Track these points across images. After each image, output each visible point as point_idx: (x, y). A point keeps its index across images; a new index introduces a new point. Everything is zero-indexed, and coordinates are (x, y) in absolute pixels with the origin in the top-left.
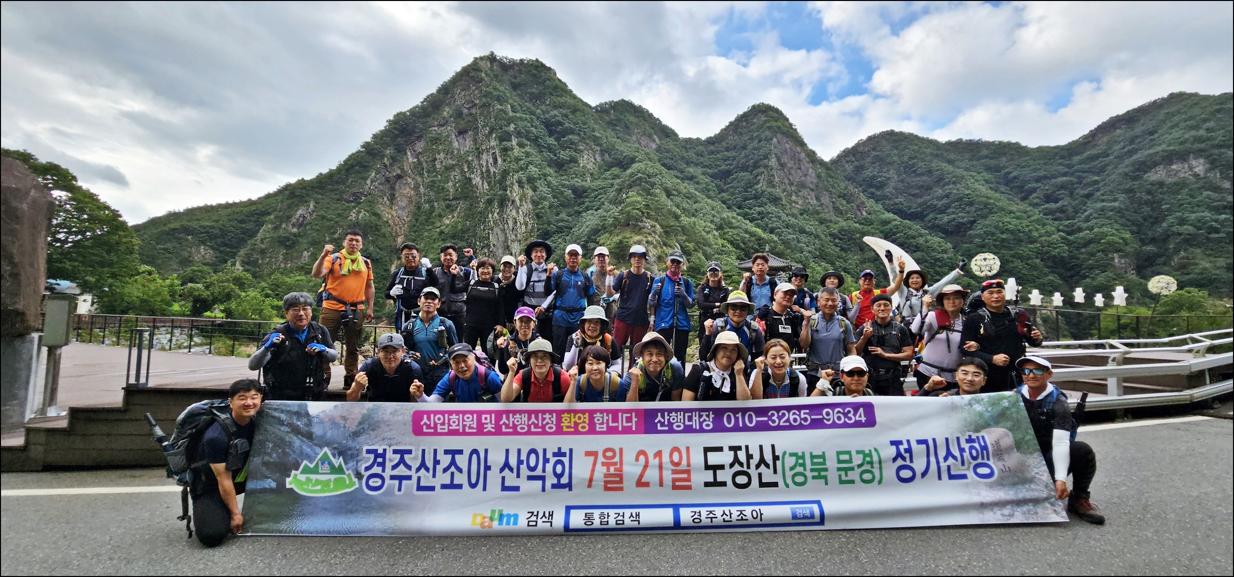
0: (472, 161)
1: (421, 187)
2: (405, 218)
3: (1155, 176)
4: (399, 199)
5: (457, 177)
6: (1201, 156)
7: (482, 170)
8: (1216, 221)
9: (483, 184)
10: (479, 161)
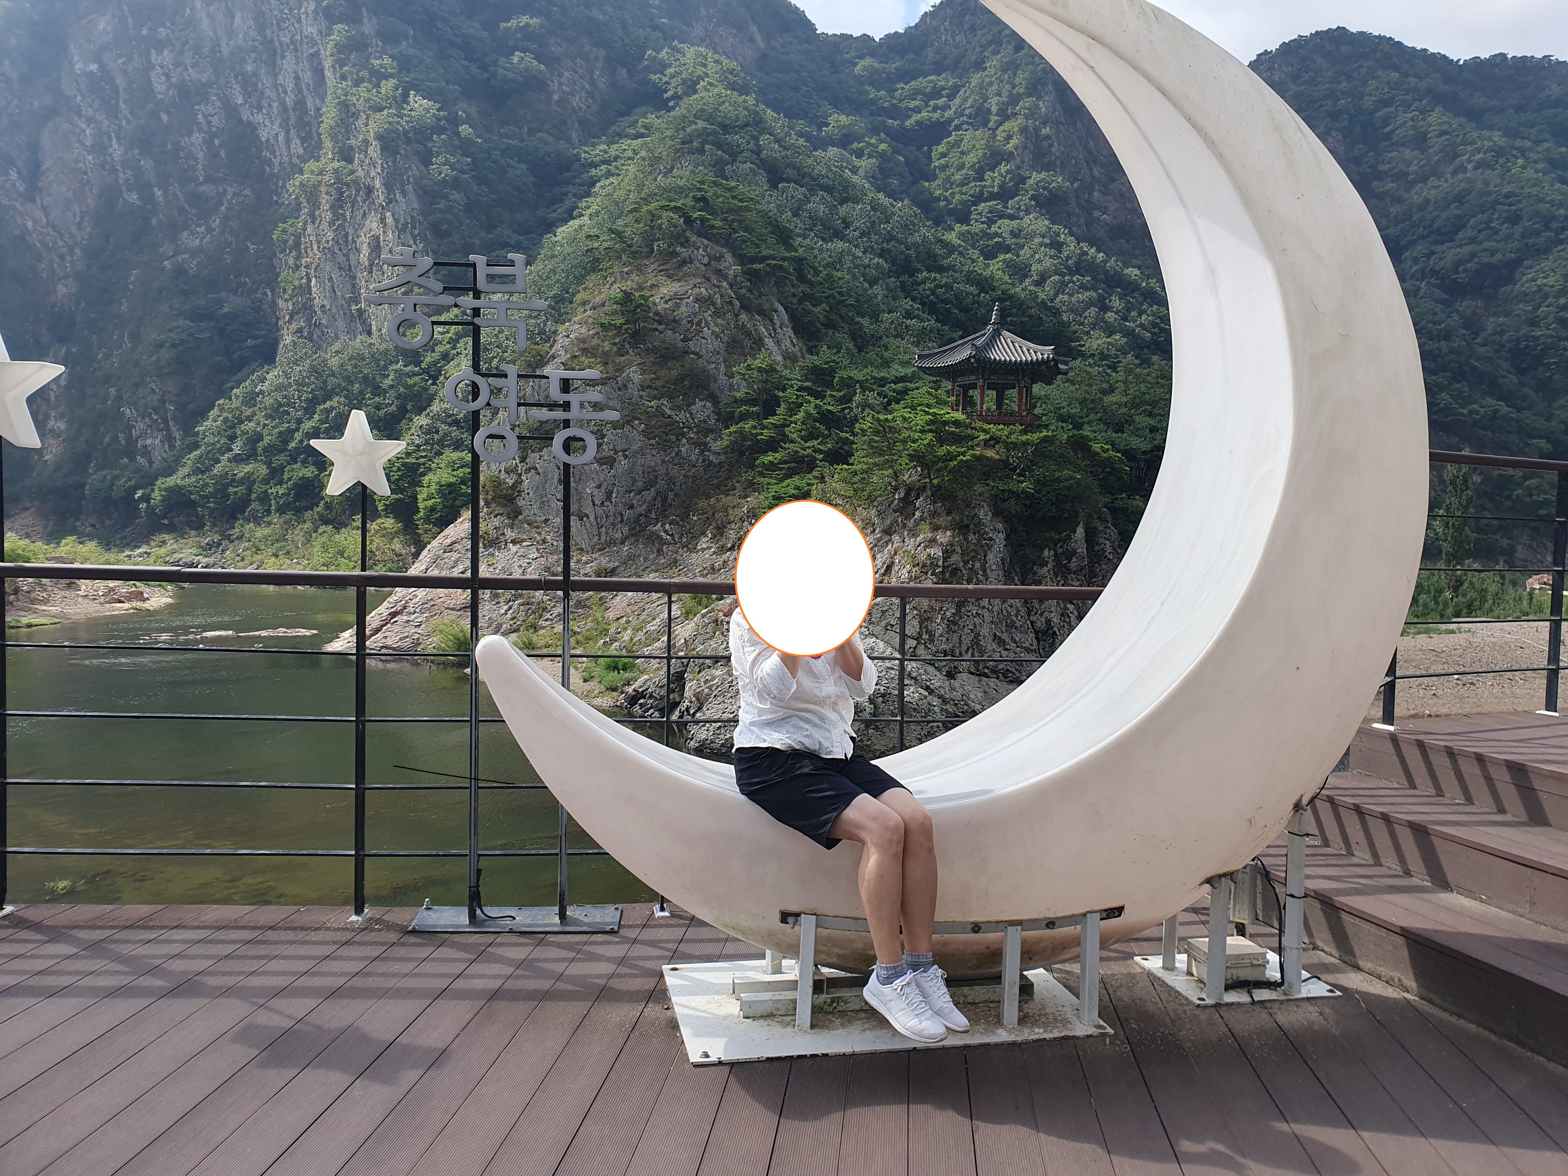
0: (255, 74)
1: (115, 145)
2: (74, 229)
4: (52, 177)
5: (215, 120)
7: (283, 104)
9: (288, 141)
10: (275, 76)
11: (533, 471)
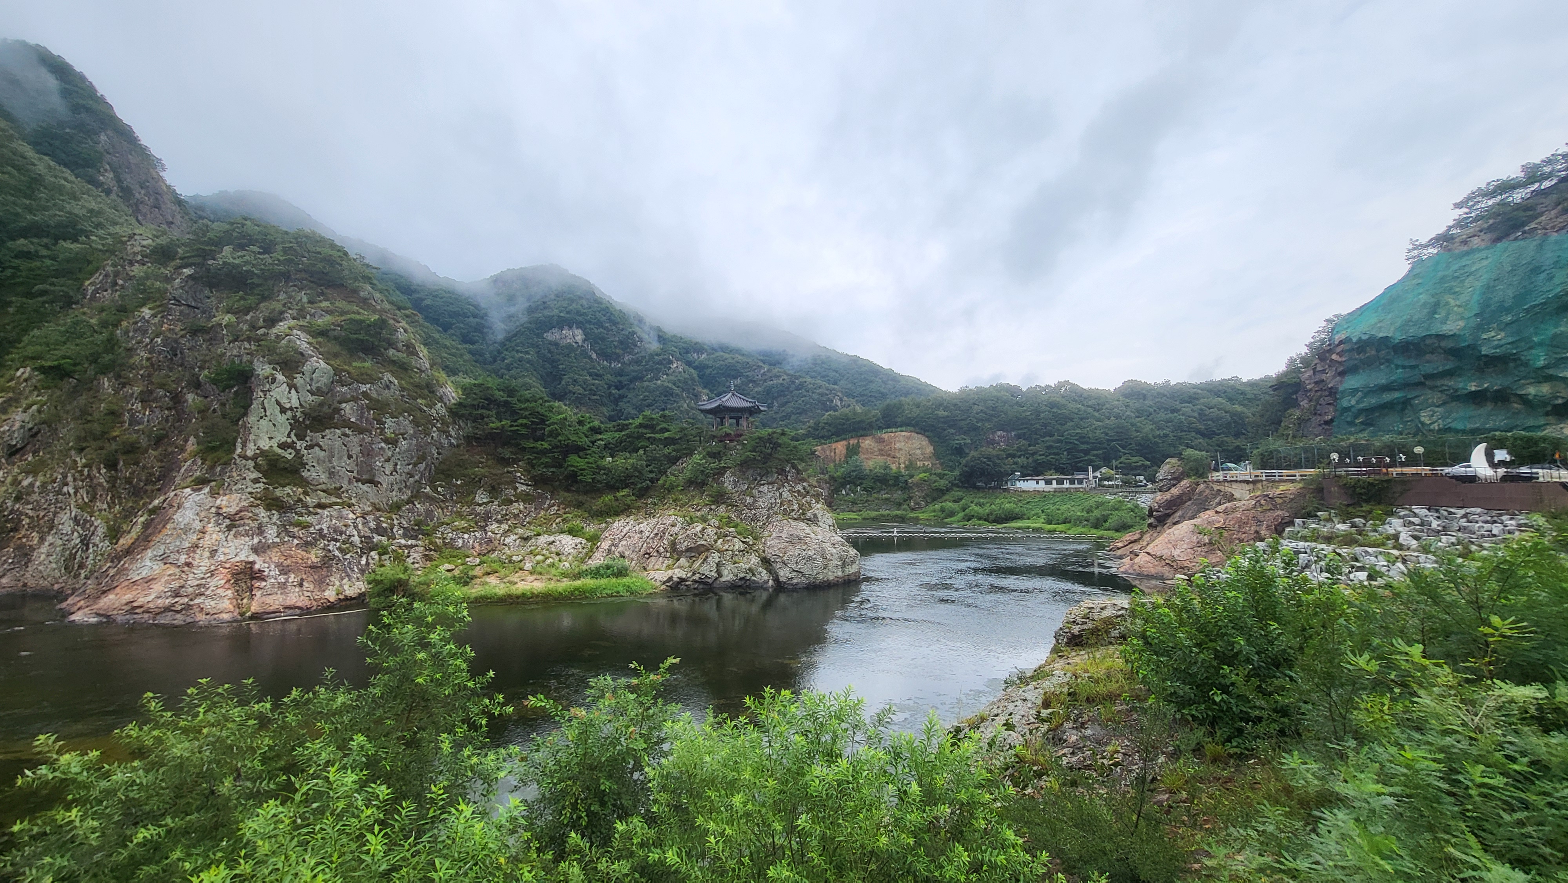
3: (552, 336)
6: (581, 328)
8: (593, 385)
11: (317, 449)
